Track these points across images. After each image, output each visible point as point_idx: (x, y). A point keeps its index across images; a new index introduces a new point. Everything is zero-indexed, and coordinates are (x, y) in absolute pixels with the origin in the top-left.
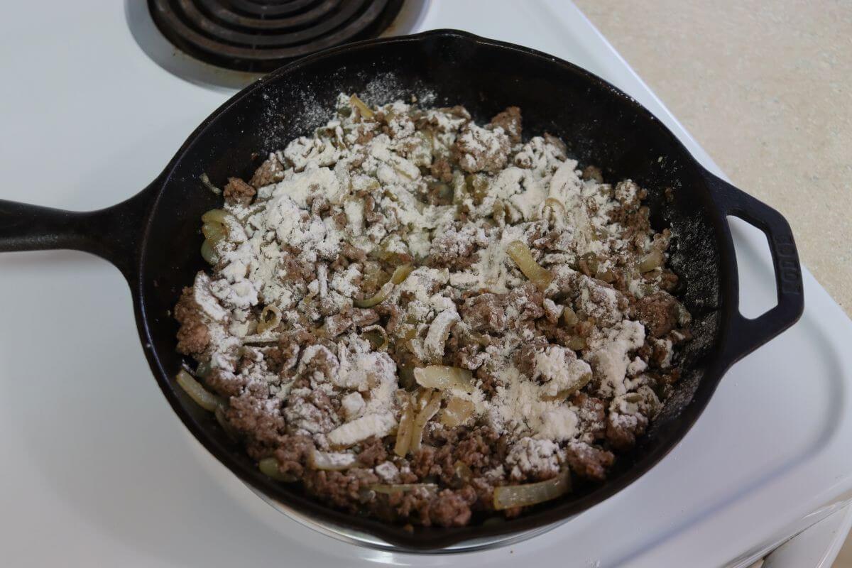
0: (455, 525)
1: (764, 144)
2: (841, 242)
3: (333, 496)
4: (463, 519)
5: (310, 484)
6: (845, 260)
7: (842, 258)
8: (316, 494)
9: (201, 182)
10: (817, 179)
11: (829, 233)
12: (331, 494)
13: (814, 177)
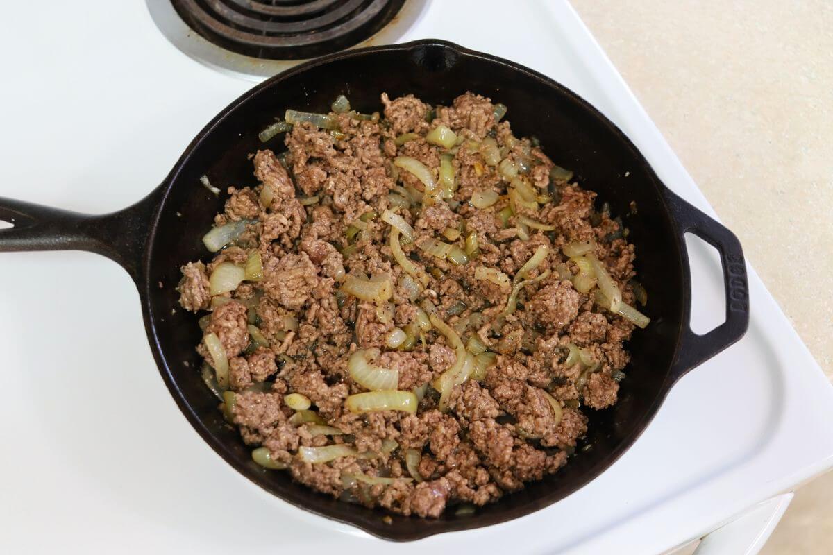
0: (429, 518)
1: (738, 155)
2: (799, 257)
3: (317, 485)
4: (436, 512)
5: (297, 473)
6: (800, 275)
7: (798, 273)
8: (303, 482)
9: (201, 183)
10: (784, 193)
11: (789, 247)
12: (316, 483)
13: (781, 192)
